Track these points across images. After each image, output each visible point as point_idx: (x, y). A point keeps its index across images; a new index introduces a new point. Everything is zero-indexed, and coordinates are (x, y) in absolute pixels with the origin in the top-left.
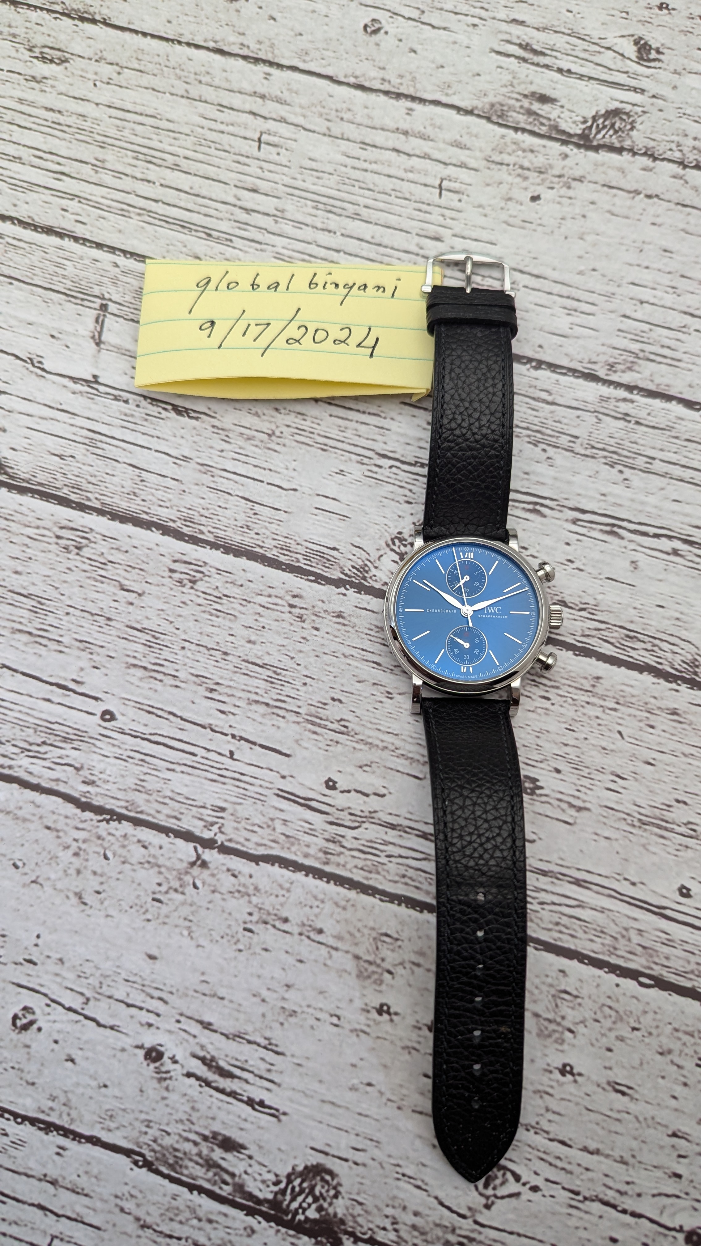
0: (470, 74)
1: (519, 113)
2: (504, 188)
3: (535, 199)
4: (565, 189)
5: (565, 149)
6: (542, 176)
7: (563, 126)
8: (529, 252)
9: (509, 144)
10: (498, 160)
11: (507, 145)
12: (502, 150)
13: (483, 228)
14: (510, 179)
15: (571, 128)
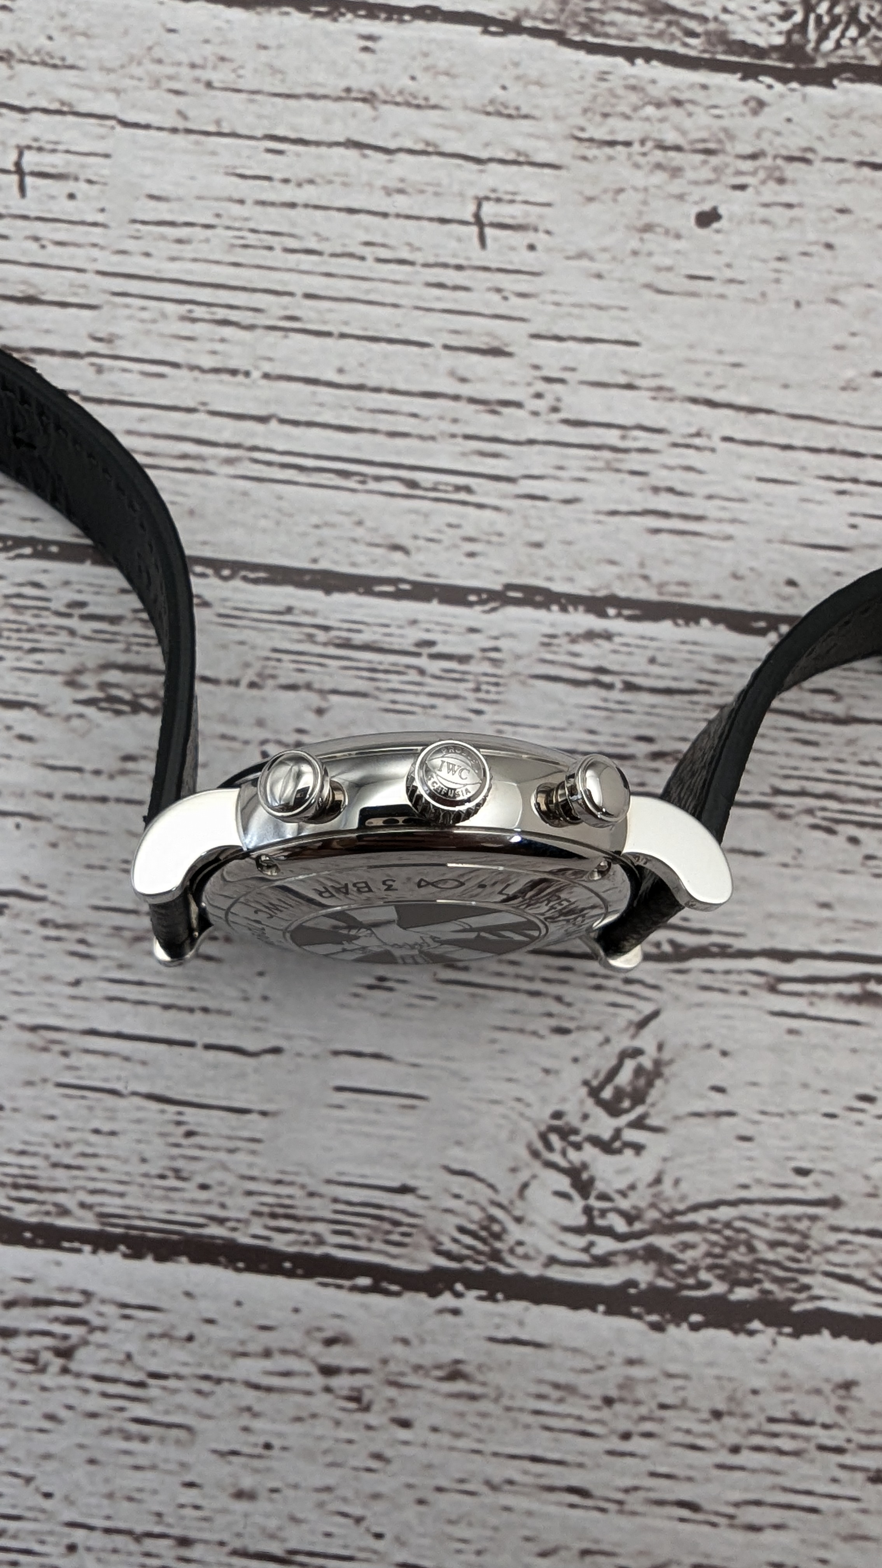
1: (629, 12)
2: (630, 200)
3: (706, 219)
4: (772, 185)
5: (752, 87)
6: (714, 160)
7: (740, 32)
8: (720, 352)
9: (621, 91)
10: (601, 134)
11: (615, 96)
12: (607, 110)
13: (600, 308)
14: (639, 178)
15: (759, 34)
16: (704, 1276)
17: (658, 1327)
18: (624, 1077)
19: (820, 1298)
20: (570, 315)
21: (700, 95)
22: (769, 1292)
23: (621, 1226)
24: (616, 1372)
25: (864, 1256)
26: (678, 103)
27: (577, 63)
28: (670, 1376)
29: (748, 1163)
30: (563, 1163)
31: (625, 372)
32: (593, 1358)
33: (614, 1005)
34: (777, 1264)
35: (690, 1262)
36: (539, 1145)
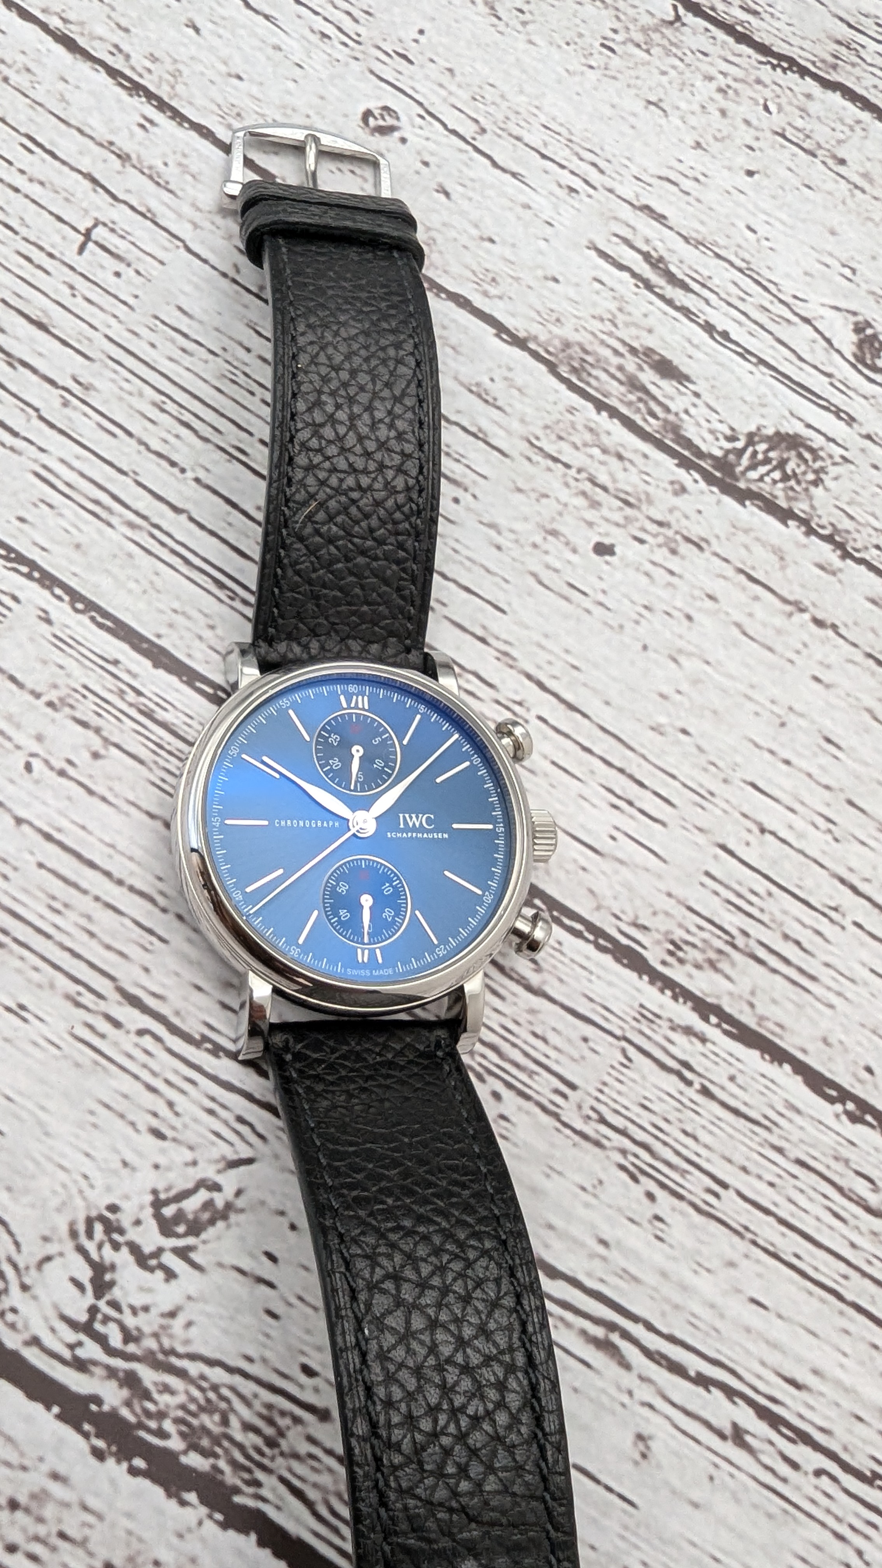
0: (540, 273)
1: (613, 377)
2: (550, 506)
3: (603, 550)
4: (665, 550)
5: (682, 475)
6: (628, 511)
7: (690, 432)
8: (567, 651)
9: (580, 427)
10: (551, 449)
11: (574, 428)
12: (563, 434)
13: (488, 571)
14: (564, 495)
15: (704, 441)
16: (168, 1425)
17: (99, 1455)
18: (191, 1205)
19: (264, 1500)
20: (461, 563)
21: (639, 460)
22: (222, 1472)
23: (116, 1339)
24: (37, 1480)
25: (325, 1479)
26: (620, 457)
27: (557, 391)
28: (85, 1508)
29: (261, 1338)
30: (95, 1256)
31: (484, 627)
32: (22, 1454)
33: (218, 1135)
34: (241, 1447)
35: (162, 1406)
36: (81, 1228)
